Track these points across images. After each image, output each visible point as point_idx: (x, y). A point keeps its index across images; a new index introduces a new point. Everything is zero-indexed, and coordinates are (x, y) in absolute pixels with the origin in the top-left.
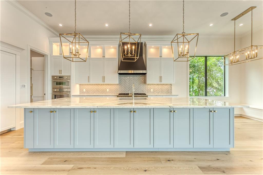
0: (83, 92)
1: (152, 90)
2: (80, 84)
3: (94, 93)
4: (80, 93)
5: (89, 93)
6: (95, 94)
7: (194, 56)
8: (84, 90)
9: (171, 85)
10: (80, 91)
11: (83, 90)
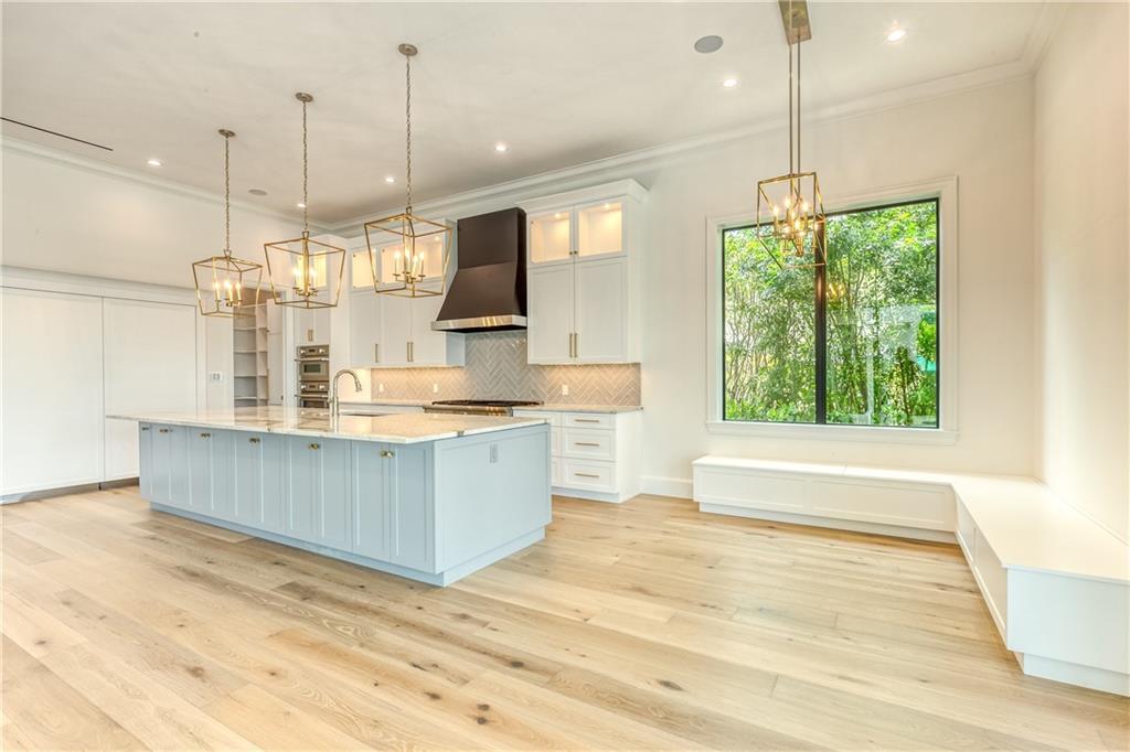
0: (378, 394)
1: (565, 390)
2: (372, 369)
3: (401, 398)
4: (372, 398)
5: (392, 398)
6: (405, 401)
7: (755, 226)
8: (381, 389)
9: (637, 365)
10: (373, 392)
11: (378, 388)
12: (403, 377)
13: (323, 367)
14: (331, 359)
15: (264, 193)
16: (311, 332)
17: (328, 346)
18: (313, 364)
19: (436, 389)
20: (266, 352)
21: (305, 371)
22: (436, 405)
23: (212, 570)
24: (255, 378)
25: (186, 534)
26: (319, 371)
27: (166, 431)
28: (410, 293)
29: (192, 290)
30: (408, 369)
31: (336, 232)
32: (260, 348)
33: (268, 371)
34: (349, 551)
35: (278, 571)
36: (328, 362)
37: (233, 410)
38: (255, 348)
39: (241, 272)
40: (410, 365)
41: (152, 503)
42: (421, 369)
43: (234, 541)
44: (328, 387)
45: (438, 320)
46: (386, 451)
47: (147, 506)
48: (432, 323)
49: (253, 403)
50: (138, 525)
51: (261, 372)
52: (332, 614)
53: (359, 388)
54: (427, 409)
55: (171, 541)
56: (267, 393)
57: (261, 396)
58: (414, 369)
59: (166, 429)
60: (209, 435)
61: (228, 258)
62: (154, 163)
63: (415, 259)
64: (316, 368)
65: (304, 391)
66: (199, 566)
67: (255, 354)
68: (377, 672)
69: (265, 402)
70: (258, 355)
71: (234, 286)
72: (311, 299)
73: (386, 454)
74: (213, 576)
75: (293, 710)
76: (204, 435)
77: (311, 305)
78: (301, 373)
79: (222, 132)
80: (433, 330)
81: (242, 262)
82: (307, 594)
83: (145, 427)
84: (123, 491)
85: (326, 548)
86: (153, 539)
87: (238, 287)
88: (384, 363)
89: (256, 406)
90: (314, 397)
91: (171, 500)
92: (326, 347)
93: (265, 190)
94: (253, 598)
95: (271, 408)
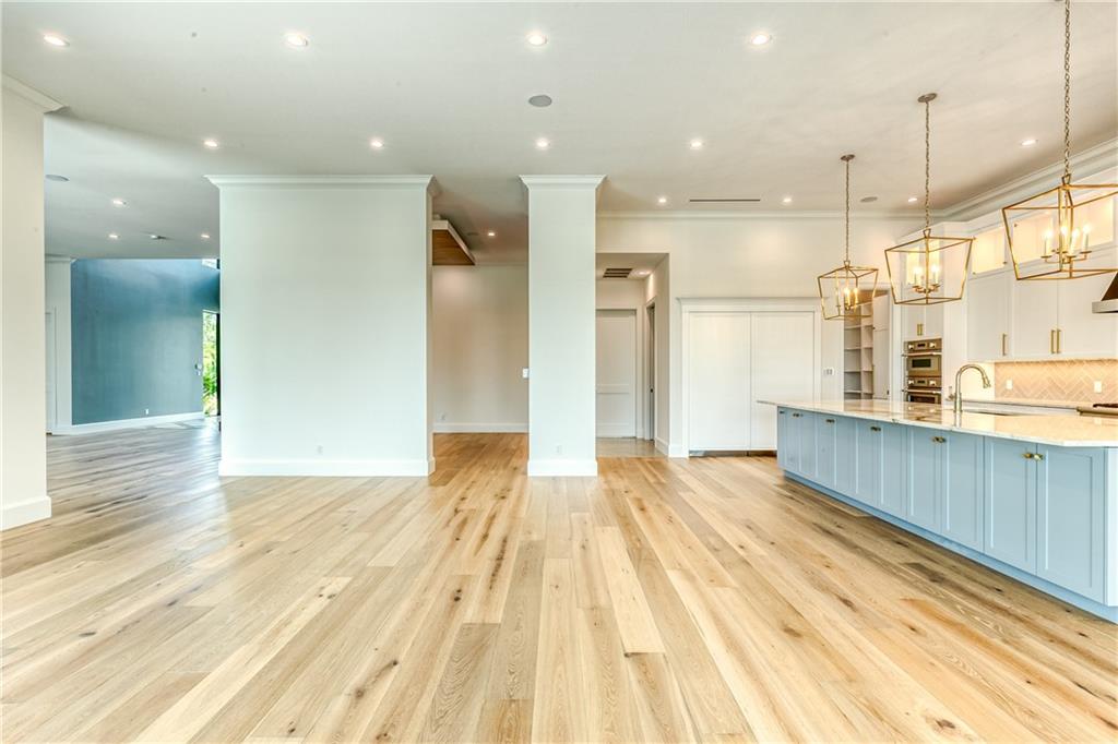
0: (1005, 392)
2: (996, 364)
4: (996, 396)
5: (1025, 397)
8: (1009, 385)
11: (1005, 384)
12: (1044, 373)
13: (934, 362)
14: (945, 353)
15: (875, 199)
16: (920, 327)
17: (940, 340)
18: (922, 359)
19: (1098, 387)
20: (871, 349)
21: (914, 366)
22: (1099, 408)
23: (841, 532)
24: (859, 373)
25: (816, 501)
26: (929, 366)
27: (798, 415)
28: (1068, 274)
29: (816, 298)
30: (1052, 362)
31: (949, 218)
32: (865, 344)
33: (873, 366)
34: (982, 551)
35: (901, 550)
36: (940, 356)
37: (842, 401)
38: (860, 344)
39: (857, 277)
40: (1055, 357)
41: (786, 471)
42: (1072, 362)
43: (856, 515)
44: (940, 382)
45: (1104, 299)
46: (1031, 452)
47: (782, 474)
48: (1094, 304)
49: (858, 396)
50: (778, 486)
51: (865, 367)
52: (966, 603)
53: (986, 384)
54: (1082, 412)
55: (807, 504)
56: (872, 387)
57: (865, 390)
58: (1062, 362)
59: (798, 414)
60: (833, 421)
61: (847, 268)
62: (787, 200)
63: (1076, 233)
64: (927, 363)
65: (911, 387)
66: (832, 528)
67: (860, 350)
68: (1028, 671)
69: (870, 396)
70: (863, 352)
71: (852, 291)
72: (930, 295)
73: (1031, 456)
74: (844, 538)
75: (936, 662)
76: (829, 421)
77: (930, 301)
78: (908, 369)
79: (843, 158)
80: (1094, 312)
81: (859, 269)
82: (936, 578)
83: (782, 411)
84: (763, 459)
85: (951, 542)
86: (791, 498)
87: (856, 291)
88: (1013, 355)
89: (860, 398)
90: (922, 392)
91: (800, 471)
92: (939, 341)
93: (876, 195)
94: (884, 566)
95: (876, 401)
